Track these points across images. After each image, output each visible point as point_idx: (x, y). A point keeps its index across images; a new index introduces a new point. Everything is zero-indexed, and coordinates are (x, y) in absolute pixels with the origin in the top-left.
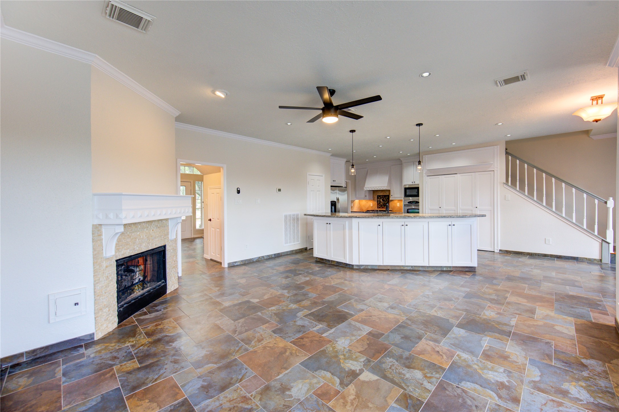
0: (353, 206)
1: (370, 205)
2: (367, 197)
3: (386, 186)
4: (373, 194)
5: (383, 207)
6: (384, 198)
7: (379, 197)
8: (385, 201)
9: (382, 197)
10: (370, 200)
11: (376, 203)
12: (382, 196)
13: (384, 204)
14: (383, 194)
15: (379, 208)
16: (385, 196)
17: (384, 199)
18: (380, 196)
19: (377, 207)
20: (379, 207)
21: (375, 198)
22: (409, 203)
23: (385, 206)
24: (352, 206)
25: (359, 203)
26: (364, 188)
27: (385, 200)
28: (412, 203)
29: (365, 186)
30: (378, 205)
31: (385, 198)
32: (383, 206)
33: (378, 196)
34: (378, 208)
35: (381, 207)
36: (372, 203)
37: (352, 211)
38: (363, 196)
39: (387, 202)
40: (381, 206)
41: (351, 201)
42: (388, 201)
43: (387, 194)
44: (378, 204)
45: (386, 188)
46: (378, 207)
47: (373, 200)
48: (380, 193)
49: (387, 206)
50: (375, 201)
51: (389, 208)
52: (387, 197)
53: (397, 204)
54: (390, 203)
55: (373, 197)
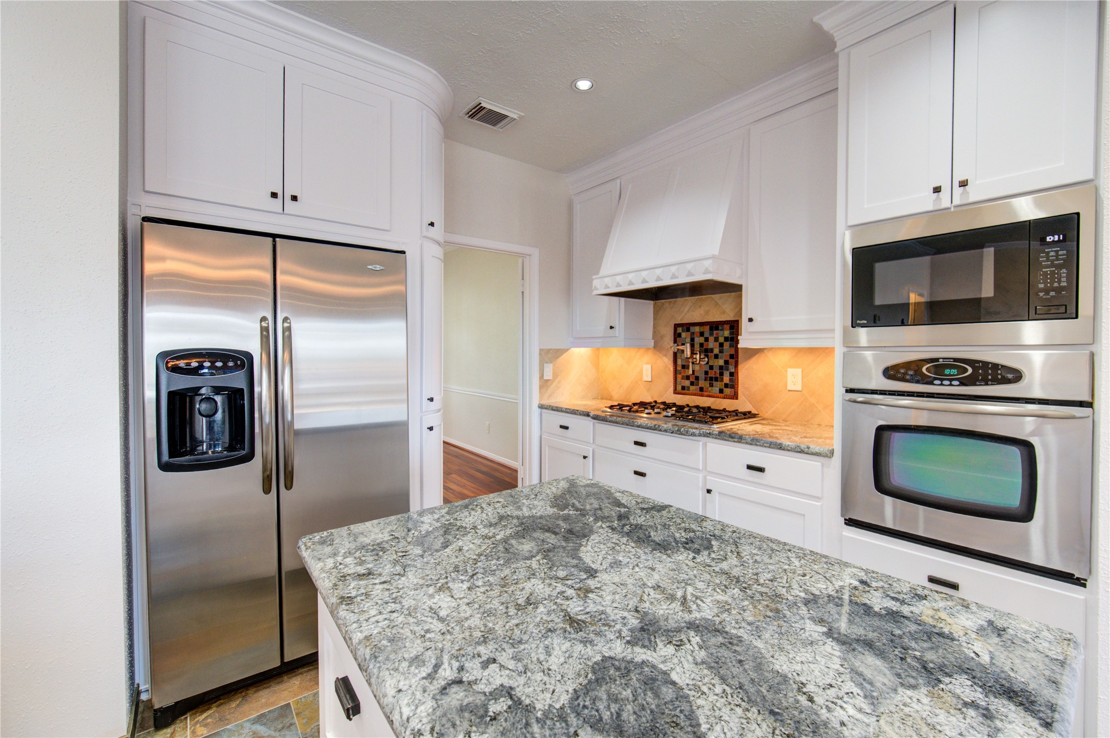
0: (555, 375)
1: (641, 372)
2: (619, 332)
3: (713, 257)
4: (655, 319)
5: (701, 389)
6: (707, 340)
7: (681, 330)
8: (716, 357)
9: (702, 334)
10: (634, 344)
11: (668, 362)
12: (697, 329)
13: (706, 373)
14: (707, 312)
15: (684, 390)
16: (715, 326)
17: (711, 344)
18: (687, 327)
19: (672, 389)
20: (683, 388)
21: (662, 337)
22: (891, 373)
23: (711, 385)
24: (548, 375)
25: (596, 366)
26: (596, 283)
27: (712, 350)
28: (929, 380)
29: (602, 272)
30: (679, 376)
31: (716, 339)
32: (702, 383)
33: (676, 326)
34: (675, 391)
35: (692, 388)
36: (649, 366)
37: (546, 402)
38: (601, 328)
39: (726, 362)
40: (692, 384)
41: (541, 350)
42: (732, 356)
43: (724, 313)
44: (676, 372)
45: (707, 272)
46: (679, 388)
47: (655, 347)
48: (690, 308)
49: (726, 386)
50: (666, 356)
51: (735, 396)
52: (722, 330)
53: (790, 371)
54: (740, 367)
55: (654, 332)
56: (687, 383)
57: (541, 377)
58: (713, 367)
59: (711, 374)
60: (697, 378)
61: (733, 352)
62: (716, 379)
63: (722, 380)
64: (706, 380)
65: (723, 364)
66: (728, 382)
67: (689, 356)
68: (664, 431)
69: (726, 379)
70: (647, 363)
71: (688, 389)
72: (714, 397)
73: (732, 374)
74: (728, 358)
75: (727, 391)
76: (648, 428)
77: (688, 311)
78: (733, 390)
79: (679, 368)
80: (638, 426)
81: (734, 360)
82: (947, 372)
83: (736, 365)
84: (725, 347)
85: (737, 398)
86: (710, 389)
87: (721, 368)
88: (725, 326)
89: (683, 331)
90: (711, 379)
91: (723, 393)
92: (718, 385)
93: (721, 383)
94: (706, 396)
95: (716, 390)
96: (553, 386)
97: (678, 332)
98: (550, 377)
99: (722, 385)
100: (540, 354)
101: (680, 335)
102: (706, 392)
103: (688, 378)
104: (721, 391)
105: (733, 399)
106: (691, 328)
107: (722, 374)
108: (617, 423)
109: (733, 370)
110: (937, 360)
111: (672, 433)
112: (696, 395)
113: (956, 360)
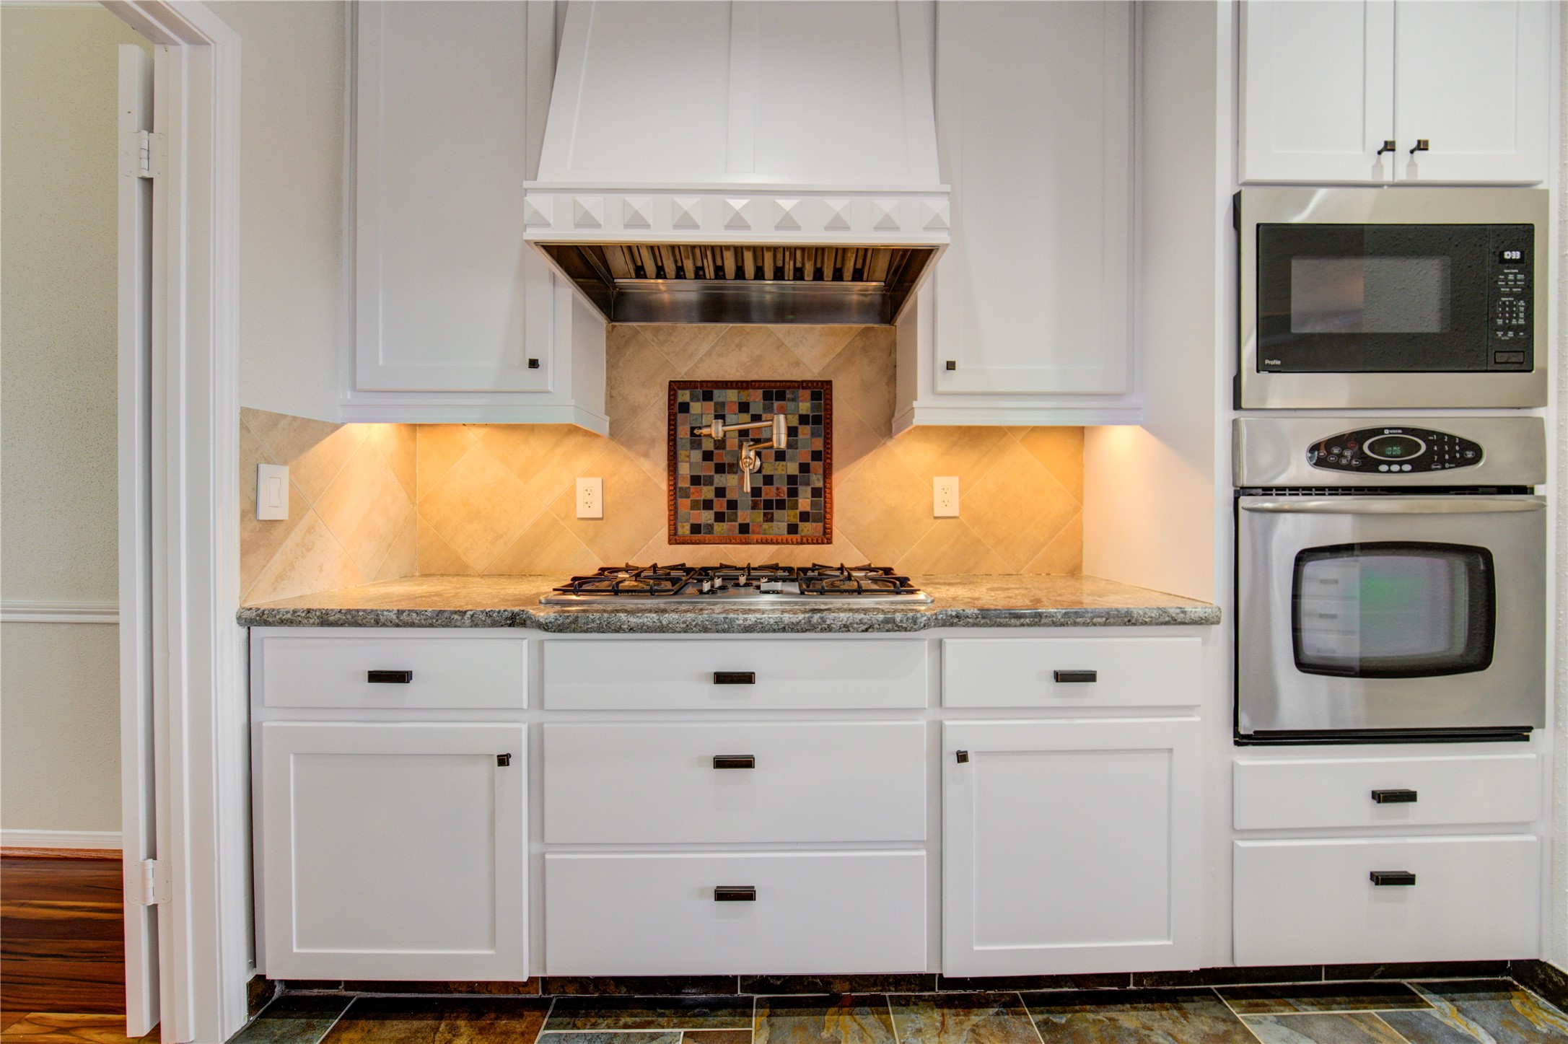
0: (299, 504)
1: (571, 495)
2: (556, 379)
4: (612, 367)
5: (744, 529)
7: (688, 396)
8: (781, 456)
9: (744, 407)
11: (650, 472)
12: (732, 396)
13: (757, 491)
15: (697, 534)
16: (776, 392)
18: (707, 390)
19: (664, 533)
20: (696, 529)
21: (634, 411)
23: (769, 518)
25: (409, 483)
29: (547, 175)
30: (684, 503)
32: (744, 515)
33: (674, 387)
34: (674, 538)
35: (719, 528)
36: (596, 483)
37: (264, 600)
39: (804, 468)
40: (720, 517)
41: (245, 412)
42: (816, 456)
43: (798, 363)
44: (675, 493)
45: (934, 225)
46: (684, 529)
47: (613, 435)
48: (713, 347)
49: (805, 517)
50: (646, 455)
51: (826, 537)
52: (793, 400)
53: (939, 482)
54: (836, 476)
55: (610, 397)
56: (706, 517)
57: (250, 508)
58: (769, 480)
59: (769, 493)
60: (733, 505)
61: (818, 445)
62: (781, 505)
63: (795, 507)
64: (755, 506)
65: (796, 472)
66: (808, 509)
67: (783, 445)
68: (840, 630)
69: (805, 502)
70: (589, 474)
71: (710, 528)
72: (778, 543)
73: (816, 493)
74: (808, 459)
75: (807, 528)
76: (784, 630)
77: (709, 353)
78: (821, 524)
79: (684, 483)
81: (821, 463)
82: (1389, 450)
83: (827, 473)
84: (801, 436)
85: (829, 542)
86: (766, 526)
87: (792, 479)
88: (801, 392)
89: (694, 398)
90: (768, 504)
91: (796, 532)
92: (784, 518)
93: (792, 513)
94: (757, 543)
95: (779, 527)
96: (289, 544)
97: (680, 399)
98: (282, 514)
99: (795, 516)
100: (244, 428)
101: (685, 408)
102: (754, 533)
103: (708, 505)
104: (793, 529)
105: (823, 543)
106: (716, 393)
107: (793, 493)
109: (820, 484)
110: (1380, 431)
111: (866, 630)
112: (731, 543)
113: (1406, 430)
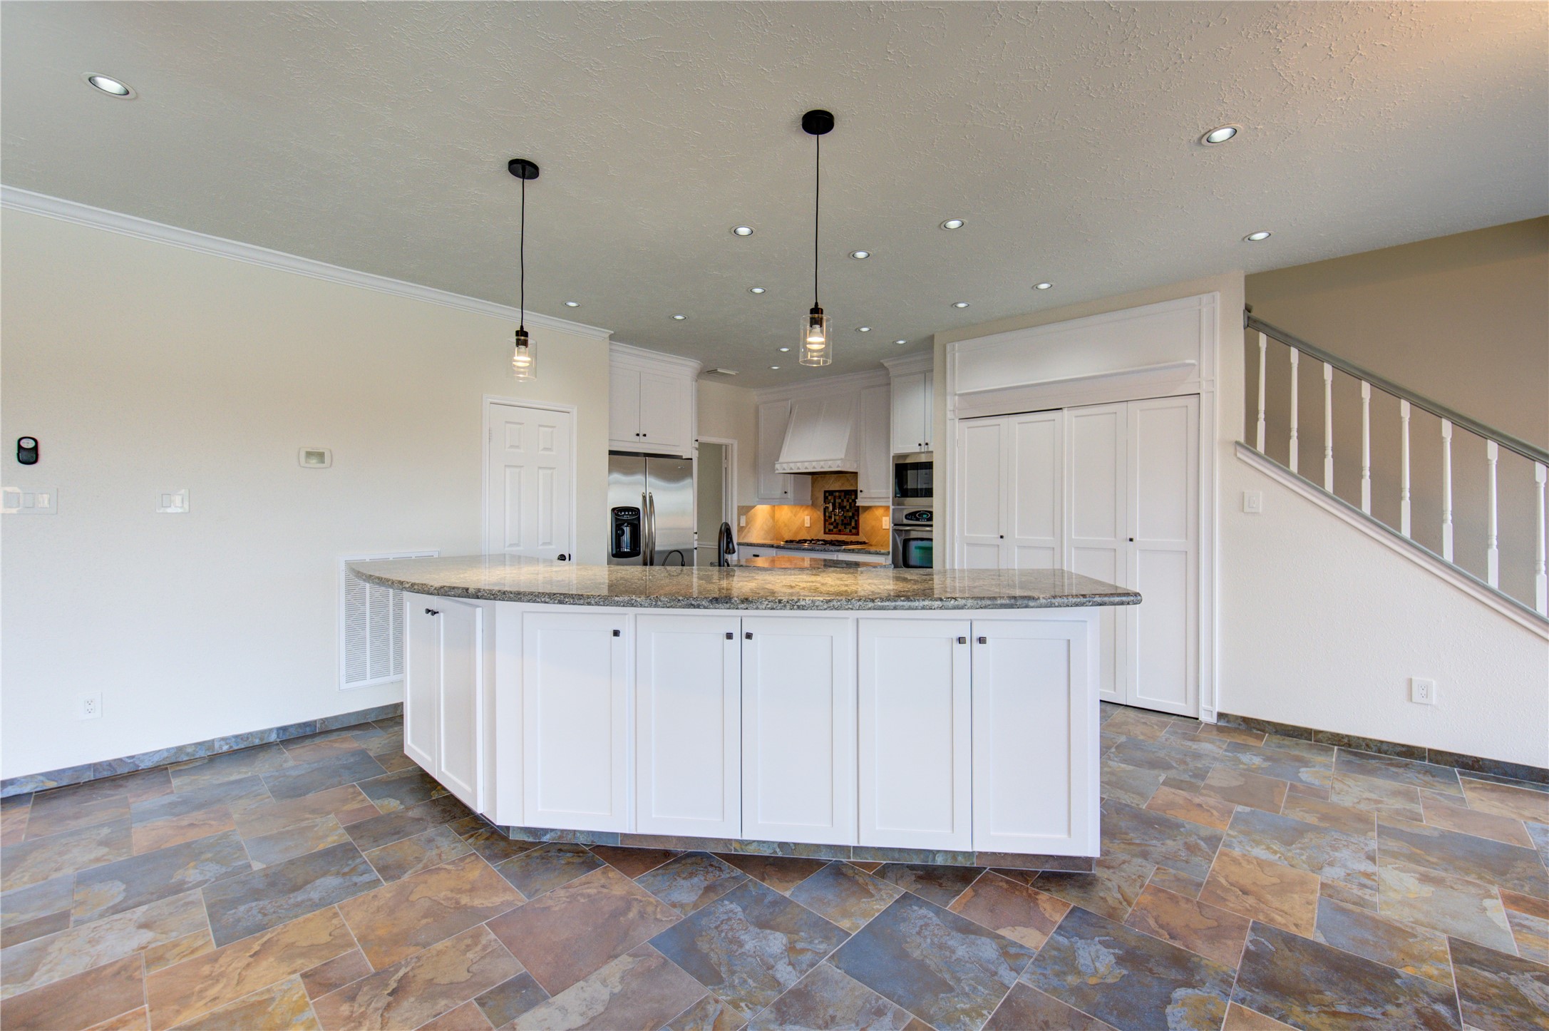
0: (747, 523)
1: (804, 520)
2: (790, 495)
3: (841, 459)
4: (812, 487)
5: (840, 531)
6: (842, 501)
7: (828, 494)
8: (848, 511)
9: (840, 497)
10: (798, 503)
11: (820, 514)
12: (837, 494)
13: (842, 520)
14: (843, 484)
15: (830, 532)
16: (844, 493)
17: (845, 504)
18: (831, 493)
19: (823, 531)
20: (829, 530)
21: (817, 498)
22: (906, 516)
23: (845, 528)
24: (743, 523)
25: (773, 517)
26: (777, 466)
27: (845, 507)
28: (918, 520)
29: (781, 460)
30: (827, 523)
31: (848, 501)
32: (840, 527)
33: (825, 492)
34: (825, 533)
35: (835, 530)
36: (809, 517)
37: (741, 541)
38: (778, 493)
39: (853, 514)
40: (834, 527)
41: (738, 507)
42: (855, 511)
44: (825, 521)
45: (838, 466)
46: (827, 530)
47: (812, 505)
48: (832, 484)
49: (853, 528)
50: (819, 510)
51: (857, 534)
52: (849, 495)
53: (884, 519)
54: (860, 517)
55: (812, 495)
56: (832, 527)
57: (739, 524)
58: (845, 517)
59: (845, 522)
60: (837, 524)
61: (855, 508)
62: (848, 524)
63: (851, 525)
64: (842, 524)
65: (851, 515)
67: (832, 510)
69: (853, 524)
70: (807, 515)
71: (832, 530)
72: (847, 534)
73: (856, 521)
74: (853, 512)
75: (854, 531)
78: (857, 529)
79: (827, 518)
80: (803, 550)
81: (856, 513)
83: (858, 516)
84: (852, 505)
86: (845, 530)
87: (850, 517)
88: (850, 493)
89: (829, 495)
90: (845, 524)
92: (849, 528)
94: (842, 534)
95: (848, 530)
96: (746, 530)
97: (826, 495)
98: (744, 525)
99: (851, 527)
100: (738, 510)
101: (827, 497)
102: (842, 532)
103: (832, 524)
104: (850, 531)
106: (834, 494)
107: (851, 521)
108: (791, 549)
109: (856, 519)
110: (921, 511)
111: (821, 551)
112: (836, 534)
113: (925, 511)
